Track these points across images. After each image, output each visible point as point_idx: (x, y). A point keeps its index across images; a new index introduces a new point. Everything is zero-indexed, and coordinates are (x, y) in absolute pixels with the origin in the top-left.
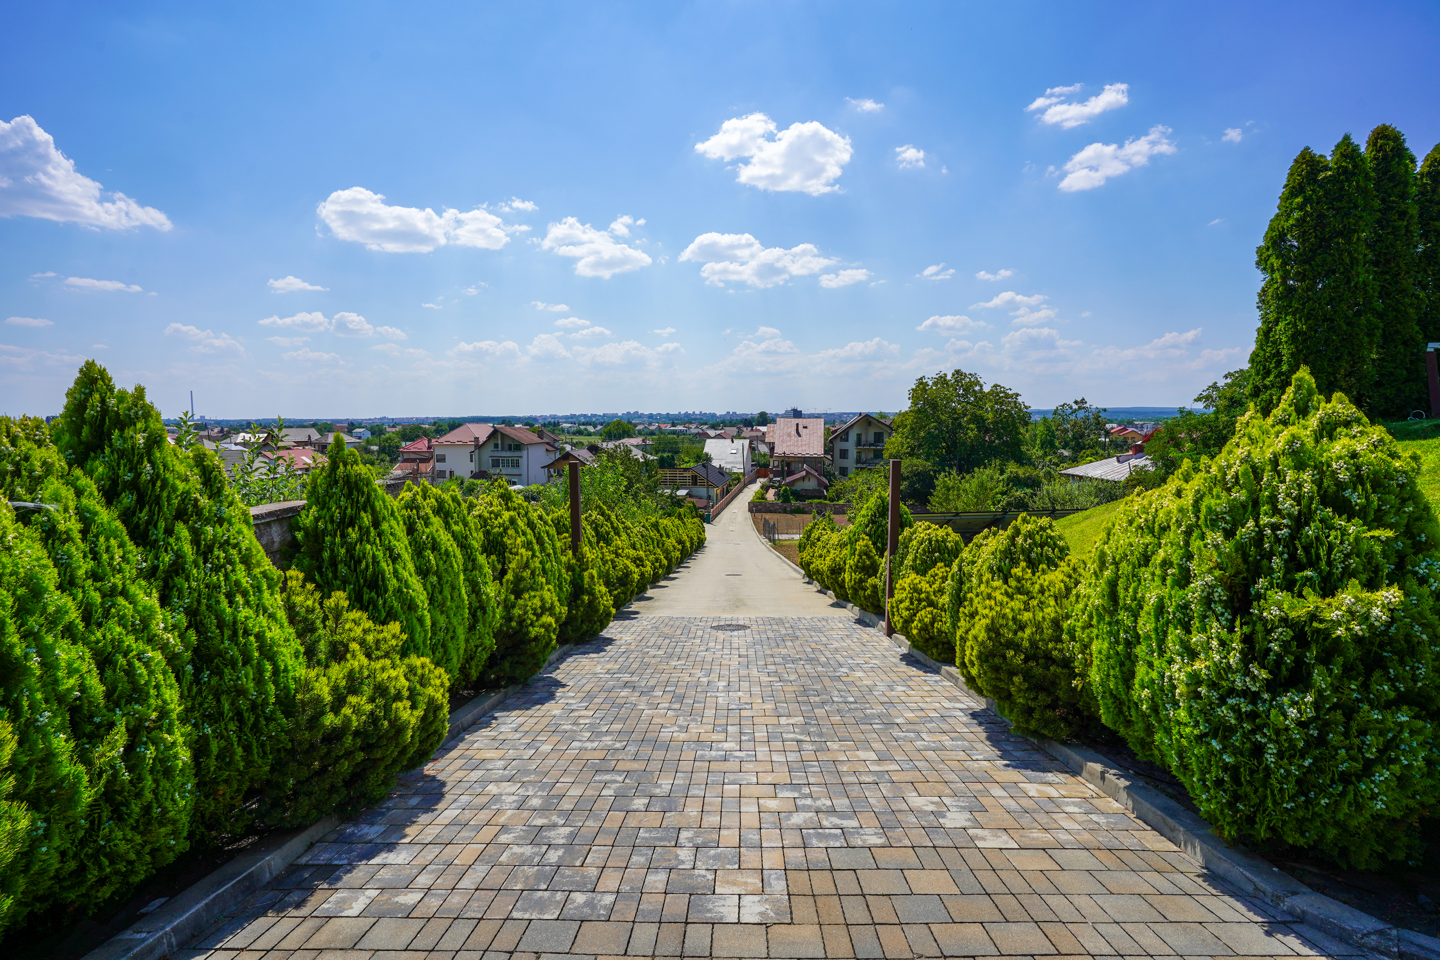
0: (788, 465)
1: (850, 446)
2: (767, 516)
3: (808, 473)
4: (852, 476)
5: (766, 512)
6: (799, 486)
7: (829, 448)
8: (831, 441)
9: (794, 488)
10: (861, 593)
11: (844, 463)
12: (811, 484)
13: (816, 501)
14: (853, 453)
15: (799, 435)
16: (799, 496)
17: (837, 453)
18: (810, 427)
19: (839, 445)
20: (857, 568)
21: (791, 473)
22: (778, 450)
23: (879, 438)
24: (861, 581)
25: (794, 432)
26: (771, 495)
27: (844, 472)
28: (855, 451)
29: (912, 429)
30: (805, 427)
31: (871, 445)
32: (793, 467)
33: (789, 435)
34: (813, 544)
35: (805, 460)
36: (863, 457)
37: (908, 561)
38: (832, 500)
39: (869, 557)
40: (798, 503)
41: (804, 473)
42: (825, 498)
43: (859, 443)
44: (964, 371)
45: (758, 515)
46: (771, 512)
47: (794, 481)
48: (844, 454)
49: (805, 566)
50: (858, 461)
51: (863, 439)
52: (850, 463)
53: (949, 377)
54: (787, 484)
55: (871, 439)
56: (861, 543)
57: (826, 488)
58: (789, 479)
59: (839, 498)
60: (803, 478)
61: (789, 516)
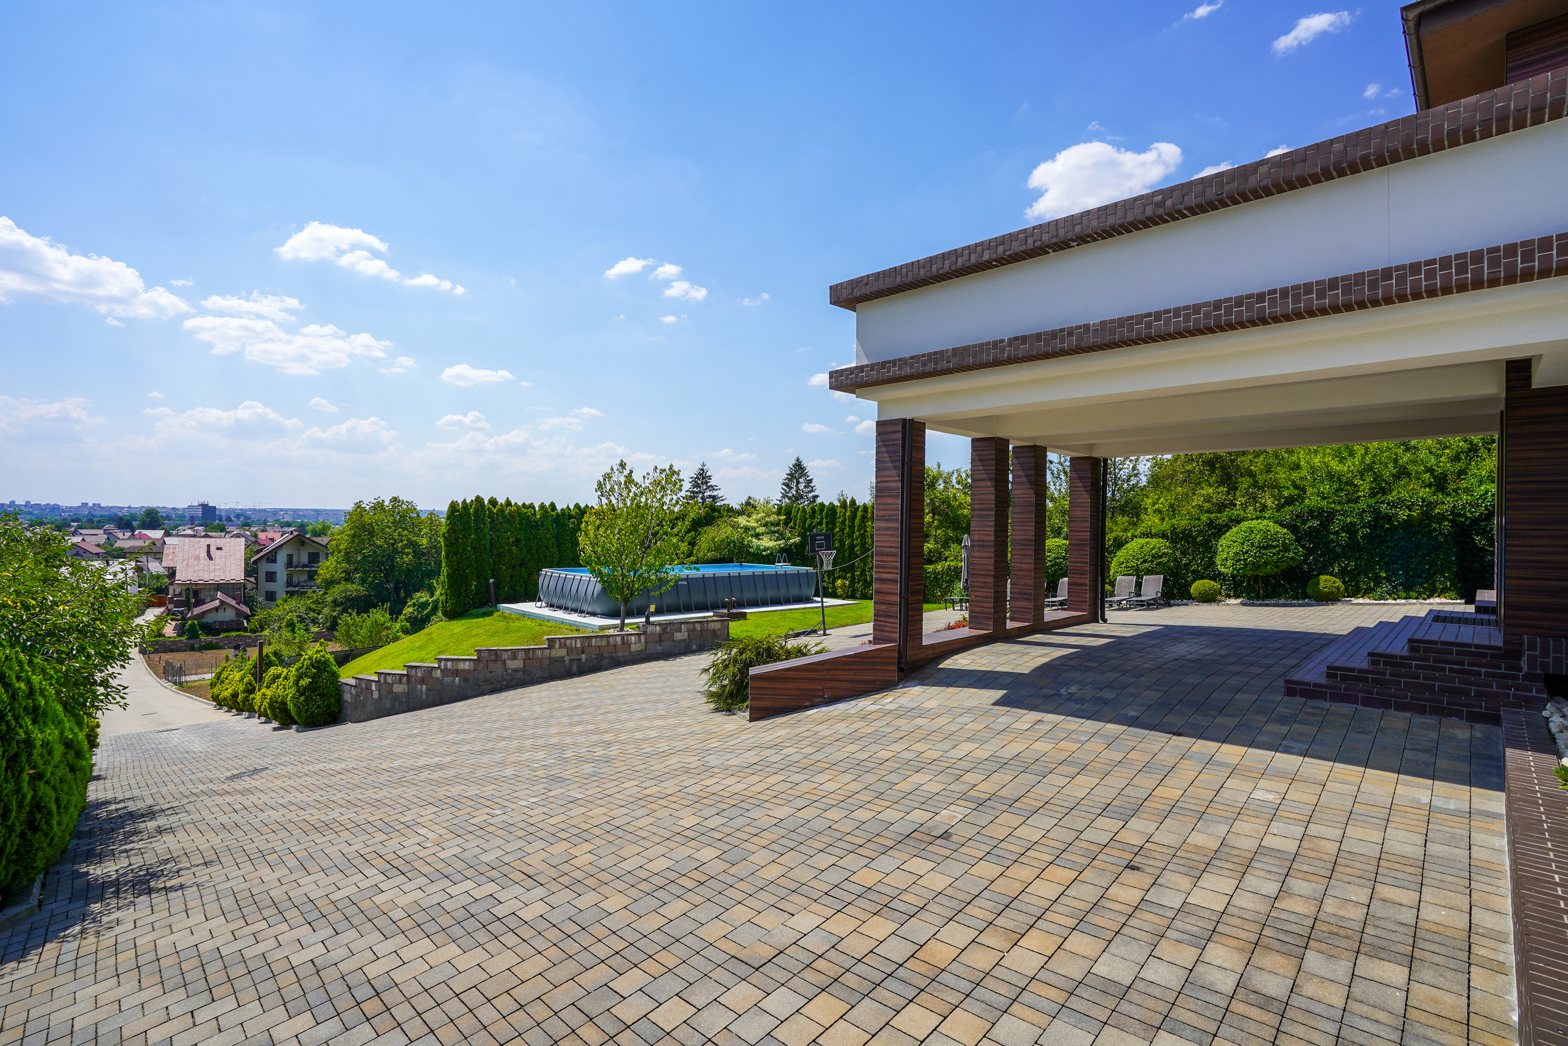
0: (196, 593)
1: (280, 568)
2: (167, 656)
3: (222, 602)
4: (279, 602)
5: (165, 651)
6: (210, 619)
7: (251, 570)
8: (255, 562)
9: (204, 621)
10: (247, 703)
11: (271, 586)
12: (229, 615)
13: (234, 634)
14: (282, 575)
15: (211, 559)
16: (210, 629)
17: (262, 576)
18: (226, 549)
19: (265, 567)
20: (244, 691)
21: (200, 603)
22: (181, 576)
23: (314, 558)
24: (247, 697)
25: (203, 554)
26: (169, 630)
27: (271, 596)
28: (285, 574)
29: (347, 554)
30: (219, 549)
31: (304, 566)
32: (202, 596)
33: (197, 558)
34: (223, 682)
35: (219, 587)
36: (295, 579)
37: (265, 685)
38: (253, 631)
39: (251, 685)
40: (210, 638)
41: (217, 603)
42: (245, 630)
43: (289, 564)
44: (401, 498)
45: (156, 657)
46: (172, 651)
47: (204, 613)
48: (271, 577)
49: (215, 698)
50: (289, 583)
51: (295, 560)
52: (279, 587)
53: (386, 503)
54: (195, 617)
55: (304, 559)
56: (247, 679)
57: (247, 618)
58: (197, 611)
59: (262, 629)
60: (217, 609)
61: (197, 654)
